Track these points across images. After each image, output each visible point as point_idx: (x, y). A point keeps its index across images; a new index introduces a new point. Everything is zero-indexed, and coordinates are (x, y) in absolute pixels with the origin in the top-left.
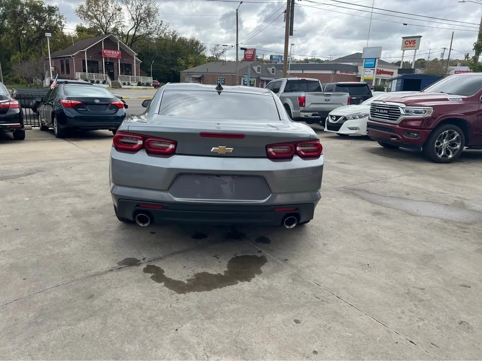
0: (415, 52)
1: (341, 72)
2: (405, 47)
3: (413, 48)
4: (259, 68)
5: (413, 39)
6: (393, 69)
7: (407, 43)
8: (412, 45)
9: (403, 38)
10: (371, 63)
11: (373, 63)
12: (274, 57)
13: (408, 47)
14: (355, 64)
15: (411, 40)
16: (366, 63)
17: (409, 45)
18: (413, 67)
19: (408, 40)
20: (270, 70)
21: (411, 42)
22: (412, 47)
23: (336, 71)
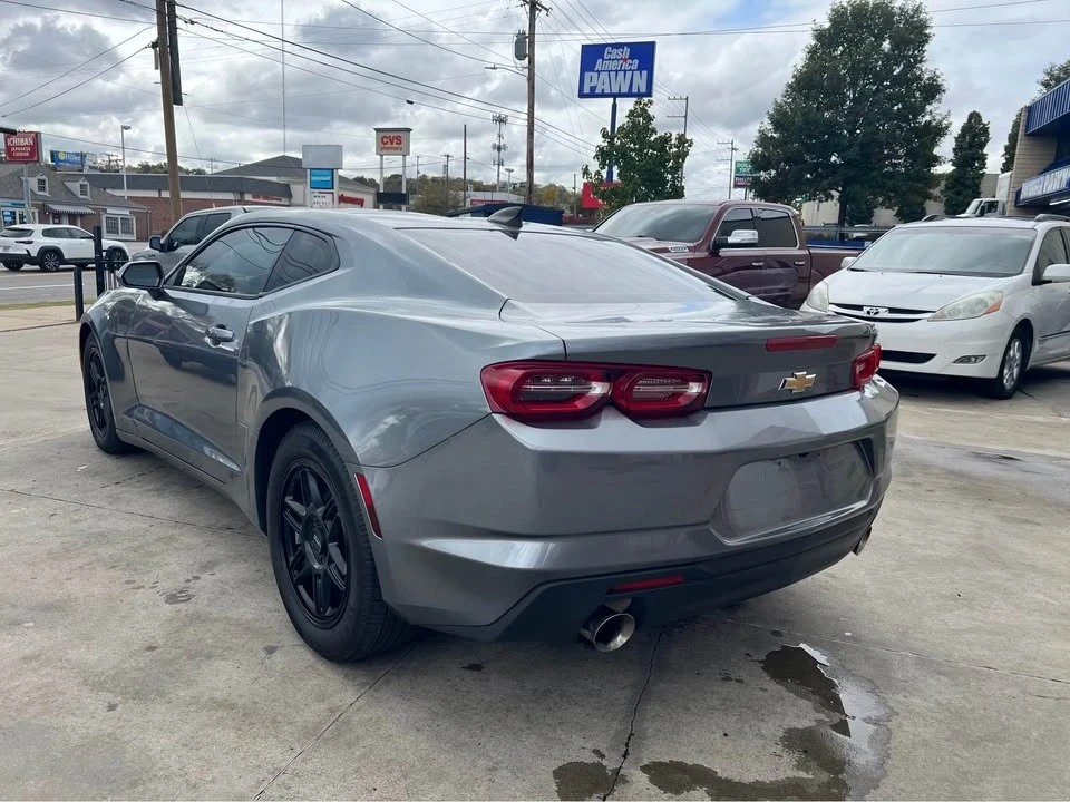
0: (404, 160)
1: (254, 197)
2: (382, 149)
3: (399, 152)
4: (41, 182)
5: (396, 134)
6: (366, 193)
7: (385, 140)
8: (394, 145)
9: (377, 130)
10: (325, 179)
11: (329, 178)
12: (62, 157)
13: (388, 149)
14: (283, 180)
15: (392, 135)
16: (313, 178)
17: (389, 145)
18: (404, 191)
19: (388, 134)
20: (75, 187)
21: (393, 140)
22: (397, 149)
23: (242, 194)
